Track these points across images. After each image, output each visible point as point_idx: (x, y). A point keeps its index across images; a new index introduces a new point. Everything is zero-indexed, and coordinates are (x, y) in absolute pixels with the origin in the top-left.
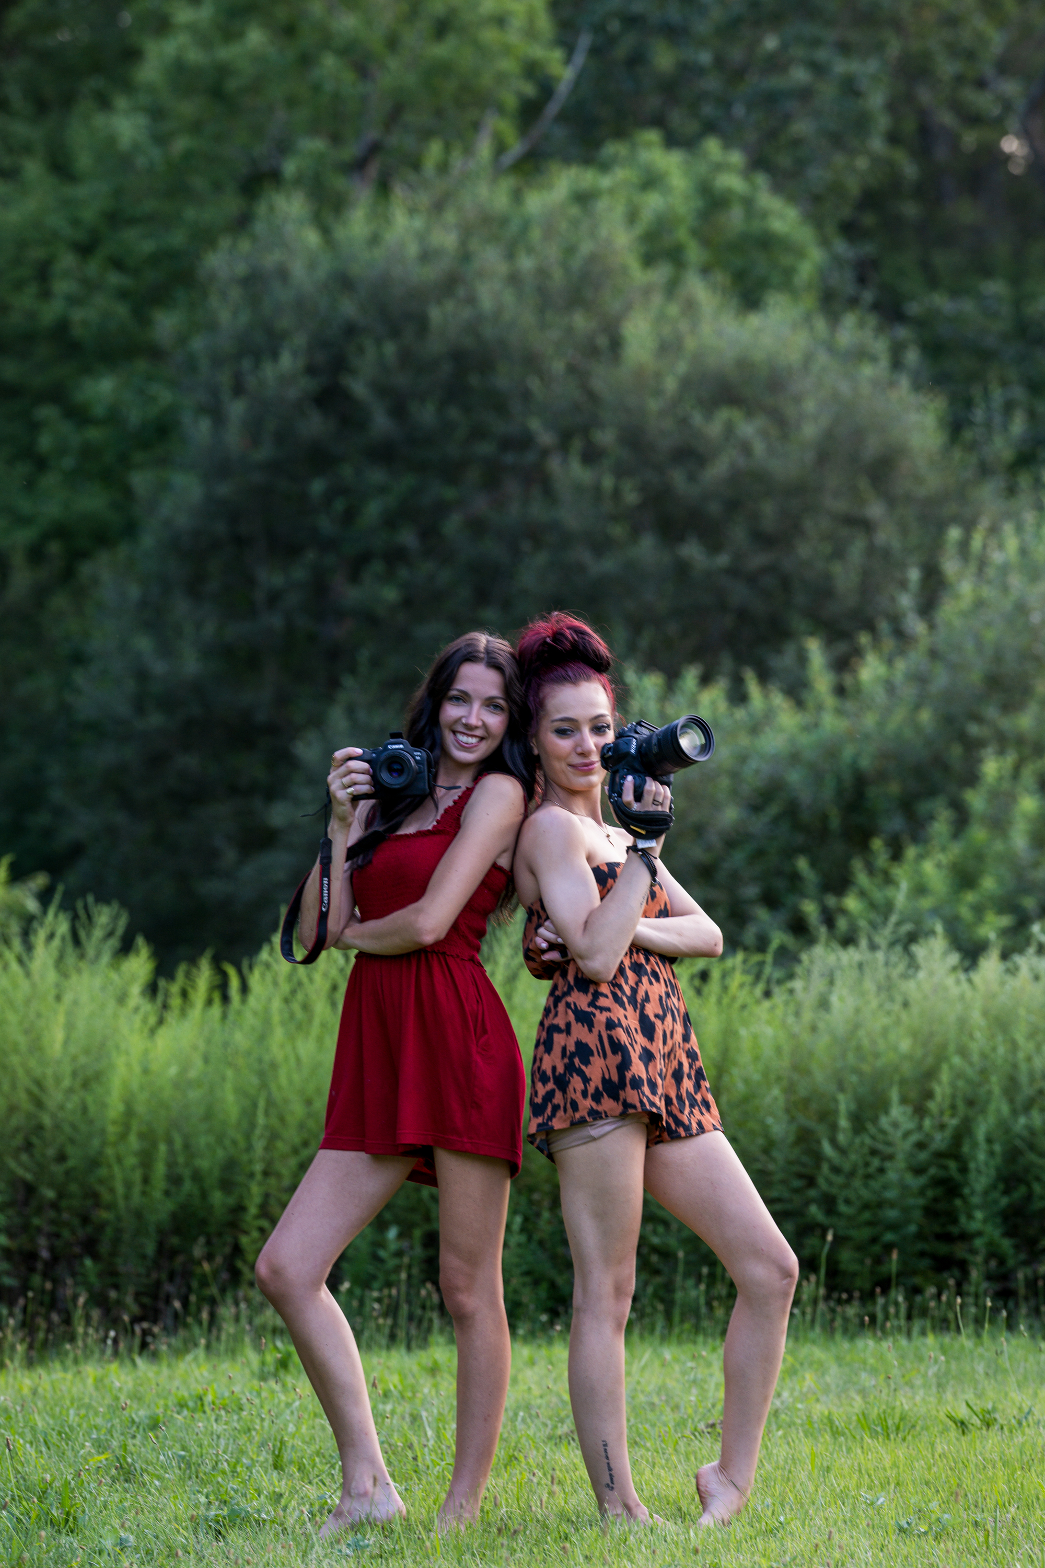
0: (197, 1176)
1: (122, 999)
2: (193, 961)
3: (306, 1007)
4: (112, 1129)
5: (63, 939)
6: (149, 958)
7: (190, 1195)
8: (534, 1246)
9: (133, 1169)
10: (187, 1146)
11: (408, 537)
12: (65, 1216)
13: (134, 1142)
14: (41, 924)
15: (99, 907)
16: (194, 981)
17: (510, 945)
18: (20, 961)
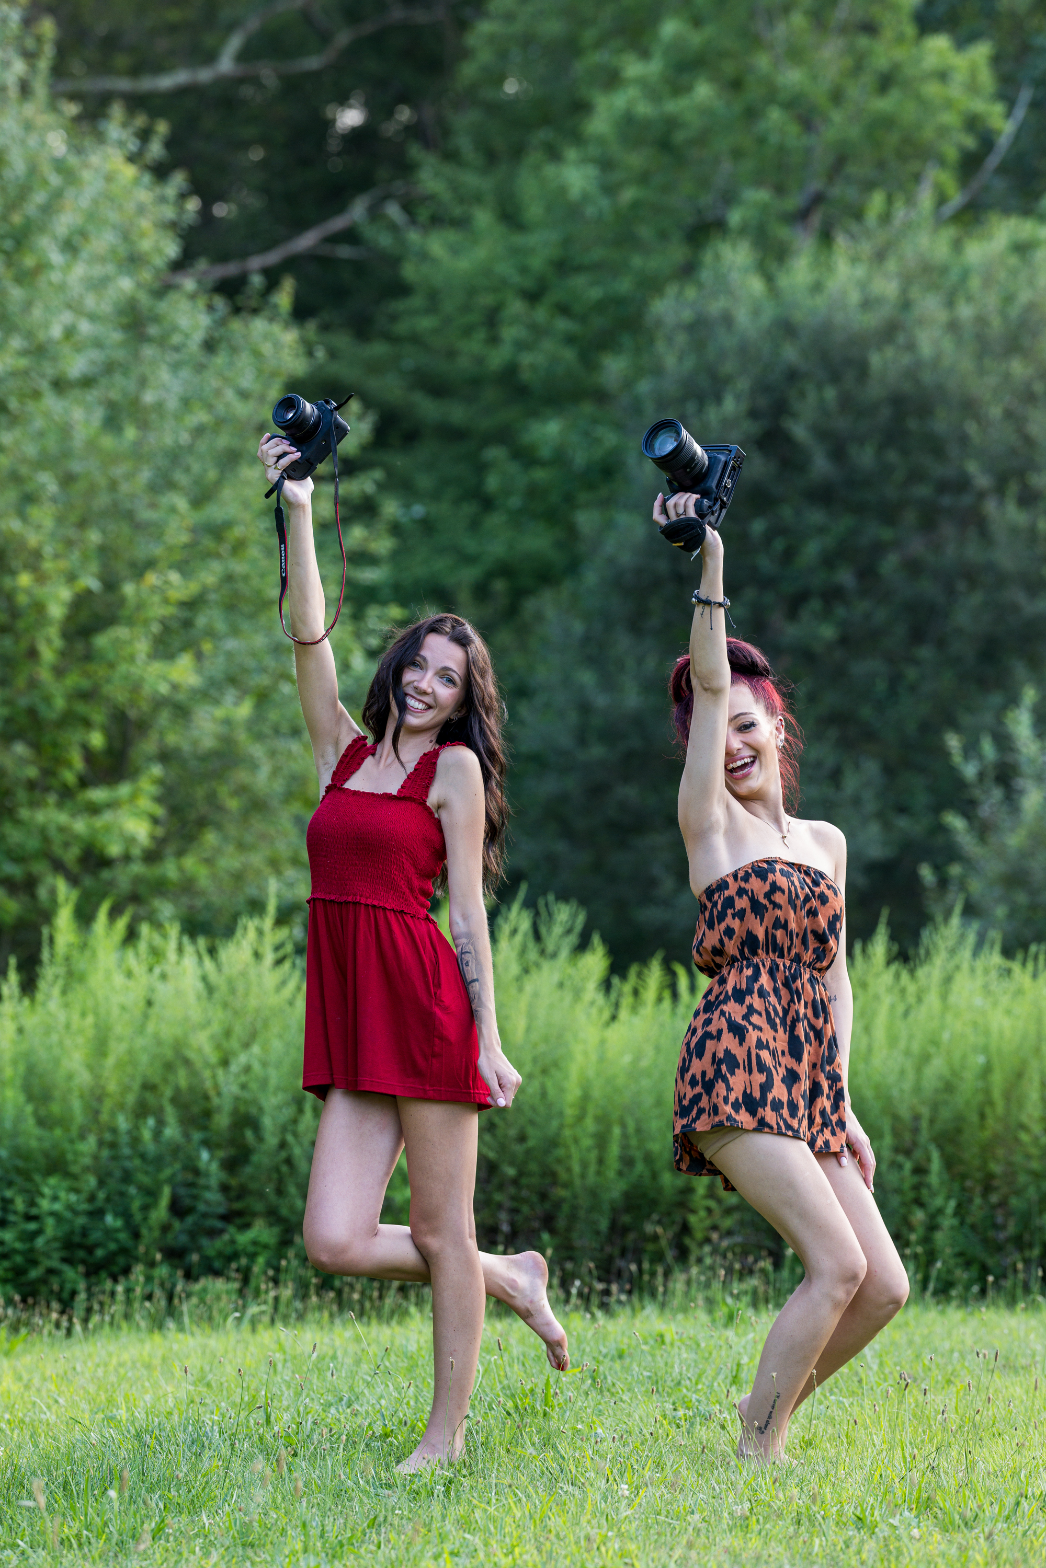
0: (649, 1159)
1: (577, 993)
2: (644, 961)
4: (570, 1112)
5: (525, 935)
6: (604, 956)
7: (641, 1176)
8: (966, 1229)
9: (589, 1150)
10: (639, 1131)
11: (845, 577)
12: (525, 1193)
13: (590, 1125)
15: (559, 906)
16: (644, 981)
17: (946, 948)
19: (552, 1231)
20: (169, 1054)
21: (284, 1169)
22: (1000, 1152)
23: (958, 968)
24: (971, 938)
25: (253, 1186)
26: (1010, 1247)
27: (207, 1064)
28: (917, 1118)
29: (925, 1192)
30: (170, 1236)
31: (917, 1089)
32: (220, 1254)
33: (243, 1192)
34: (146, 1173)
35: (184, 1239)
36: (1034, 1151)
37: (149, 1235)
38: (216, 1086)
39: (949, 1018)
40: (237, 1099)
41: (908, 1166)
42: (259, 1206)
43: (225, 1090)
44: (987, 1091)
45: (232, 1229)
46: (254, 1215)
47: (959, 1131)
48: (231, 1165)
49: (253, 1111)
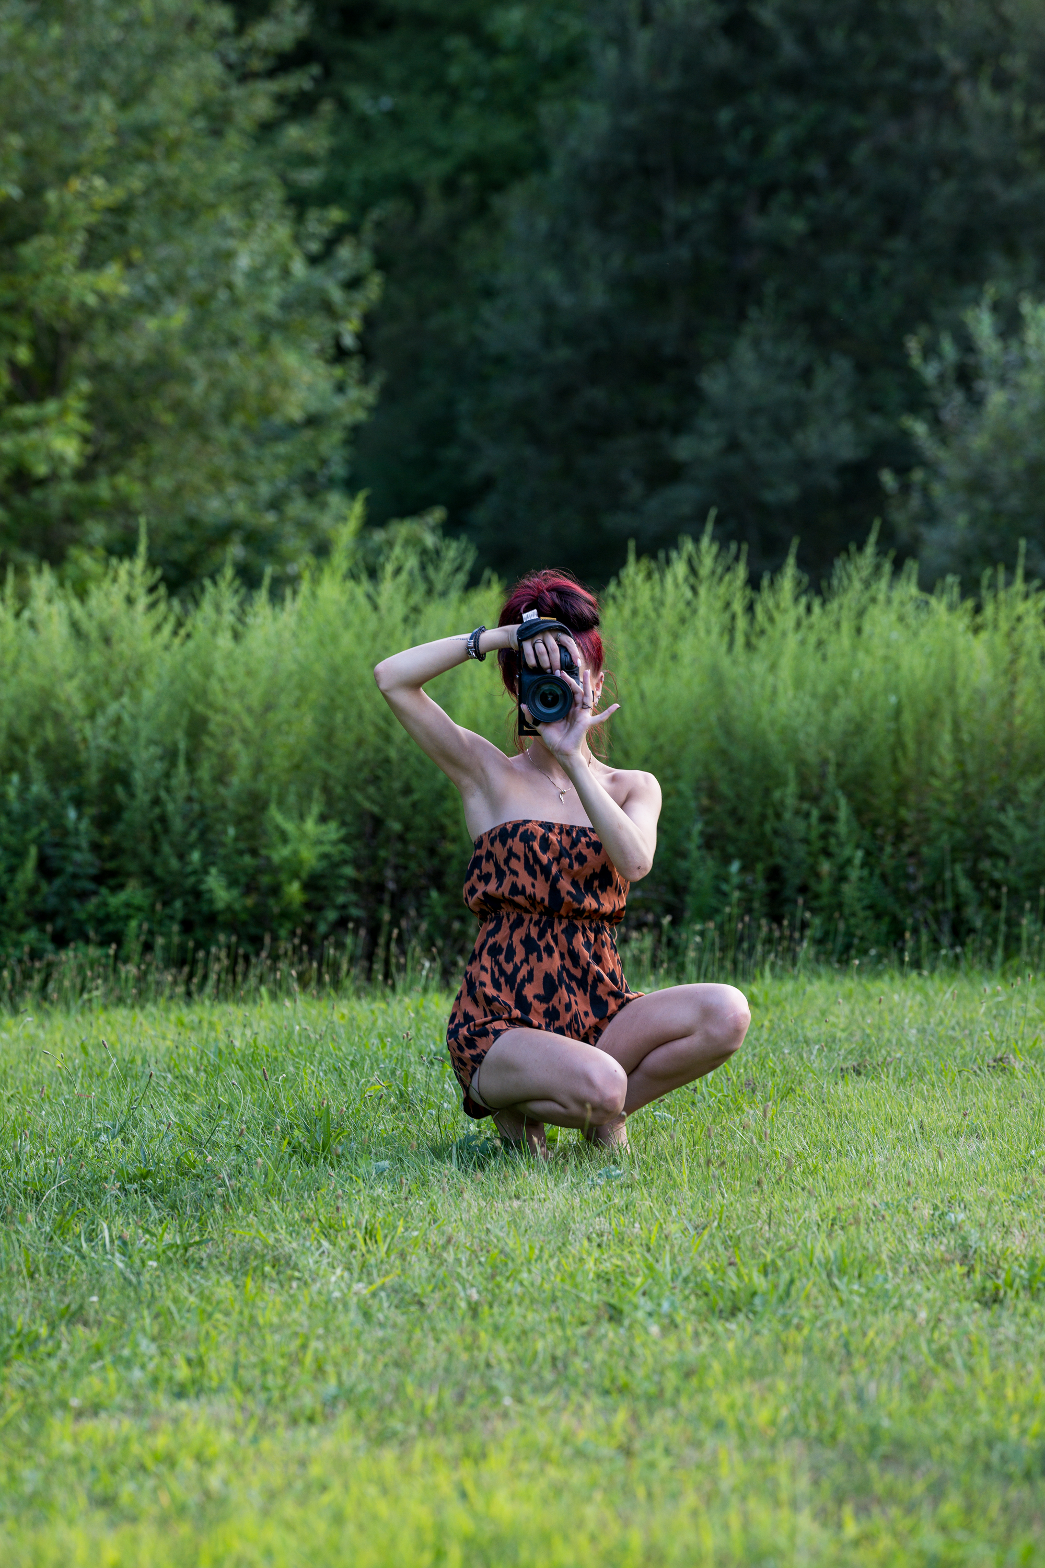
3: (653, 640)
5: (411, 573)
8: (876, 880)
11: (817, 167)
12: (412, 848)
14: (388, 559)
15: (447, 541)
17: (861, 579)
18: (369, 597)
19: (441, 889)
20: (37, 708)
21: (158, 827)
22: (912, 797)
23: (873, 600)
24: (887, 567)
25: (127, 844)
26: (922, 899)
27: (75, 717)
28: (825, 762)
29: (833, 841)
30: (38, 899)
31: (824, 730)
32: (91, 917)
33: (116, 851)
34: (12, 833)
35: (53, 902)
36: (948, 797)
37: (16, 898)
38: (85, 740)
39: (861, 655)
40: (108, 752)
41: (815, 813)
42: (132, 866)
43: (92, 744)
44: (899, 733)
45: (104, 891)
46: (129, 875)
47: (869, 776)
48: (104, 823)
49: (123, 765)
